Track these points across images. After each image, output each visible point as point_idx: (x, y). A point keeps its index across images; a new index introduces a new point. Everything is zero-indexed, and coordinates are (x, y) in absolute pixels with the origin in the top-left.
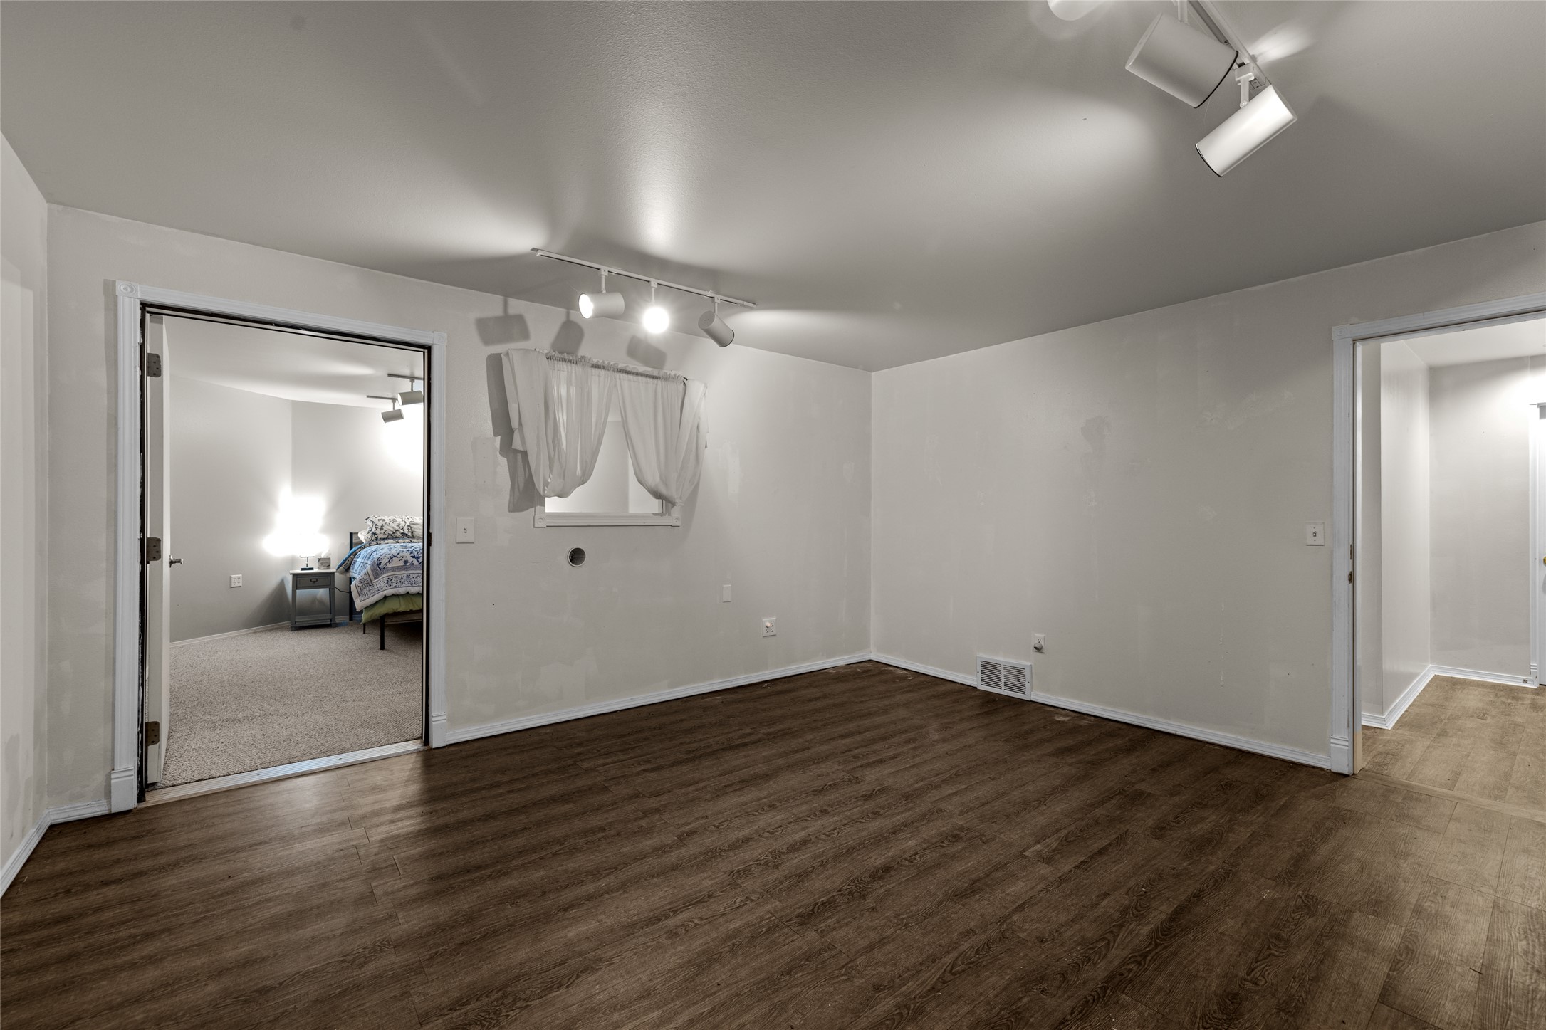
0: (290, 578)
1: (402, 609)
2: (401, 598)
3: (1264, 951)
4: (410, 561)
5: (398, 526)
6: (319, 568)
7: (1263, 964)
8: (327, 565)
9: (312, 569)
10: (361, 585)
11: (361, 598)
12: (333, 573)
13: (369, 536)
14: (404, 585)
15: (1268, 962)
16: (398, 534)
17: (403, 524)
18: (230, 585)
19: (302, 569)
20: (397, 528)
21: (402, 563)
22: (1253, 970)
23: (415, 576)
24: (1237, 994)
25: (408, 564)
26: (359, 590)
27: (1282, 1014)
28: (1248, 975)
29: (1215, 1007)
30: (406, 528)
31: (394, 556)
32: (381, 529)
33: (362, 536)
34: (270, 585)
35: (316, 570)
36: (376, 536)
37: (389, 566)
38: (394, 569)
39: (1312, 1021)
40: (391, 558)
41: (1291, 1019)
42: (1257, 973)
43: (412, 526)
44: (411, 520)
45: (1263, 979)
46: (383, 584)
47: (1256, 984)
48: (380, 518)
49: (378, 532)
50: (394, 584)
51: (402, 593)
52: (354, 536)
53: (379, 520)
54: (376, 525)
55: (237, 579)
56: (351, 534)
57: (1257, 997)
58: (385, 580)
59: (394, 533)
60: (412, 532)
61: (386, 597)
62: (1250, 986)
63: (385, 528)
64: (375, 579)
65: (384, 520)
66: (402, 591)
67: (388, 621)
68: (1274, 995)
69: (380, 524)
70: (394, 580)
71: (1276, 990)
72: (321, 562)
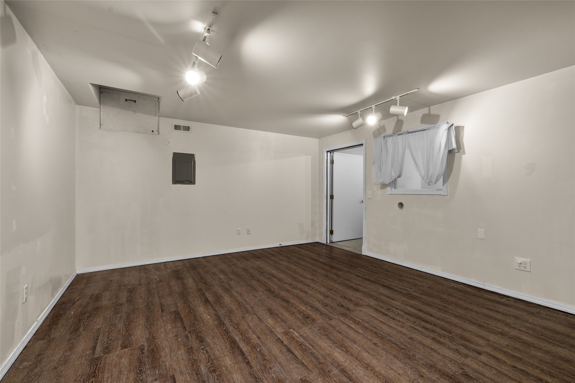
3: (211, 361)
7: (207, 357)
15: (207, 358)
22: (207, 352)
24: (202, 342)
27: (190, 347)
28: (206, 350)
29: (202, 335)
39: (183, 351)
41: (188, 347)
42: (205, 352)
45: (202, 352)
47: (202, 349)
57: (198, 346)
62: (202, 347)
68: (196, 350)
71: (197, 352)
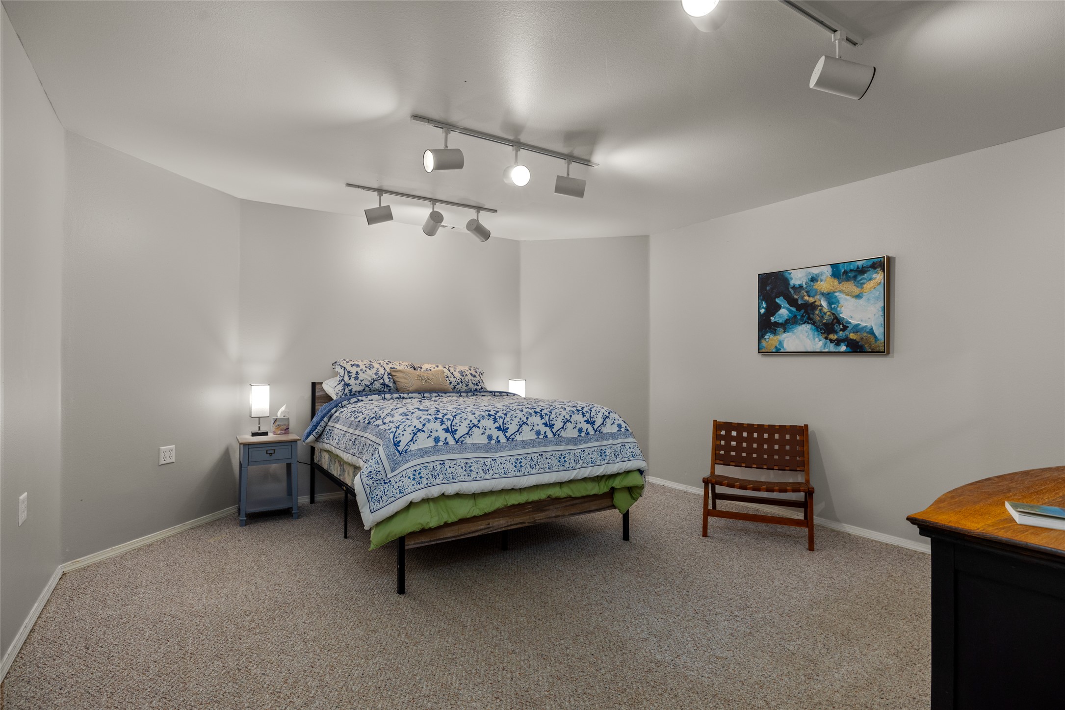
0: (237, 447)
1: (433, 523)
2: (431, 504)
4: (442, 439)
5: (376, 374)
6: (274, 433)
8: (285, 427)
9: (266, 434)
10: (370, 482)
11: (373, 506)
12: (295, 441)
13: (340, 387)
14: (438, 481)
16: (377, 385)
17: (382, 371)
18: (159, 463)
19: (254, 434)
20: (375, 377)
21: (430, 443)
23: (452, 464)
25: (441, 444)
26: (368, 491)
30: (386, 377)
31: (419, 430)
32: (356, 378)
33: (331, 388)
34: (210, 458)
35: (271, 437)
36: (350, 388)
37: (413, 447)
38: (423, 452)
40: (415, 434)
43: (394, 374)
44: (390, 365)
46: (407, 482)
48: (353, 363)
49: (352, 382)
50: (424, 481)
51: (436, 495)
52: (317, 387)
53: (352, 365)
54: (349, 372)
55: (168, 453)
56: (314, 385)
58: (410, 473)
59: (371, 384)
60: (394, 382)
61: (411, 505)
63: (361, 376)
64: (393, 470)
65: (358, 366)
66: (435, 491)
67: (410, 545)
69: (354, 370)
70: (424, 472)
72: (277, 423)
